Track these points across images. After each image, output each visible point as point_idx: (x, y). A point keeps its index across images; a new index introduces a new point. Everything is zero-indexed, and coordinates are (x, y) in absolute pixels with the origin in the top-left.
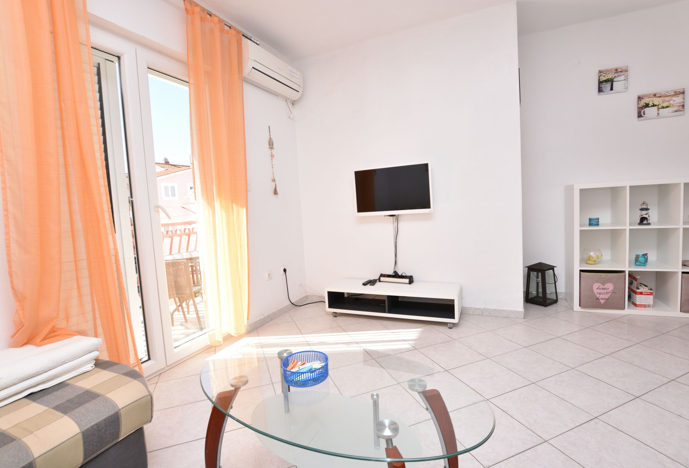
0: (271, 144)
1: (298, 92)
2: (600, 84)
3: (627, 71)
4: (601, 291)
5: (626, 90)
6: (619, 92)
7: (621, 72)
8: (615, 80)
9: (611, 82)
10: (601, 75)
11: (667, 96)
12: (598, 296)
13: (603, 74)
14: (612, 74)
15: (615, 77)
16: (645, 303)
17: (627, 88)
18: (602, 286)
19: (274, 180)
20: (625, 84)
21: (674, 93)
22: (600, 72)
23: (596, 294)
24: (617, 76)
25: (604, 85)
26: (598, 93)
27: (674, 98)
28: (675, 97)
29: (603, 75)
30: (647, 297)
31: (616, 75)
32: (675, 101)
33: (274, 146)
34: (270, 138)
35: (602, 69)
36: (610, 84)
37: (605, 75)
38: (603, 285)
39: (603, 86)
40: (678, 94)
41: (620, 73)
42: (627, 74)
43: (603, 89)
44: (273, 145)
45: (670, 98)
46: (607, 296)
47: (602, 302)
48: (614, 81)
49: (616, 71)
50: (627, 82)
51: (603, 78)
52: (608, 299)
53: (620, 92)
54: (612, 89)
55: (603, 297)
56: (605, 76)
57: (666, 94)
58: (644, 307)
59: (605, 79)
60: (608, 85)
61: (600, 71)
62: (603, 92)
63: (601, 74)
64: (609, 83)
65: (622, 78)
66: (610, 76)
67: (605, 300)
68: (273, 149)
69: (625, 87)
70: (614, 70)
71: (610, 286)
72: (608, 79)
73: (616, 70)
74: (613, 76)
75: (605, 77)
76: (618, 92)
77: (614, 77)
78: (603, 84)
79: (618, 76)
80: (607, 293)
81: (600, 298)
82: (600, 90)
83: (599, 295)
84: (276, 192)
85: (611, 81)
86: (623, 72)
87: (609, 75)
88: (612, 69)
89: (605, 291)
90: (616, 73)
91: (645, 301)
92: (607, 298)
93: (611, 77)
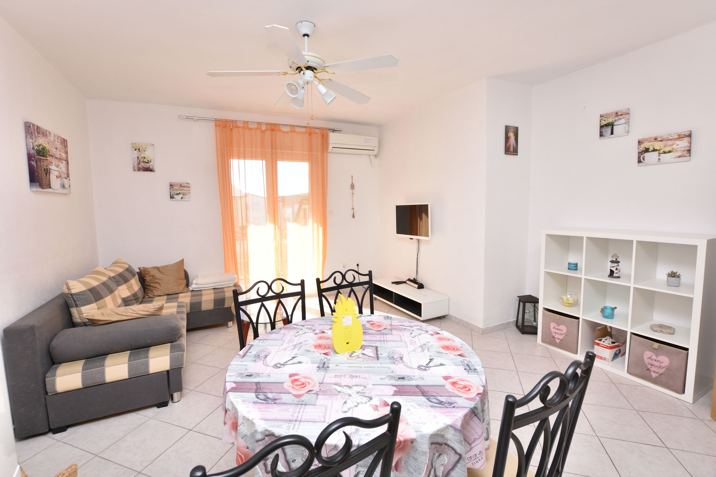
0: (352, 187)
1: (374, 150)
2: (601, 129)
3: (629, 114)
4: (557, 331)
5: (627, 134)
6: (619, 136)
7: (621, 115)
8: (615, 123)
9: (611, 127)
10: (601, 120)
11: (670, 140)
12: (554, 334)
13: (604, 118)
14: (613, 117)
15: (615, 121)
16: (601, 355)
17: (628, 132)
18: (557, 327)
19: (353, 209)
20: (626, 127)
21: (678, 136)
22: (601, 116)
23: (553, 332)
24: (617, 119)
25: (605, 129)
26: (600, 137)
27: (677, 142)
28: (679, 141)
29: (604, 119)
30: (603, 349)
31: (617, 118)
32: (678, 145)
33: (354, 188)
34: (352, 183)
35: (602, 113)
36: (610, 128)
37: (605, 119)
38: (558, 326)
39: (603, 130)
40: (682, 138)
41: (620, 116)
42: (627, 117)
43: (604, 133)
44: (354, 187)
45: (673, 141)
46: (561, 337)
47: (558, 341)
48: (614, 124)
49: (616, 115)
50: (629, 125)
51: (604, 123)
53: (620, 136)
54: (612, 133)
55: (559, 337)
56: (605, 120)
57: (669, 138)
58: (600, 359)
59: (606, 123)
60: (609, 129)
61: (601, 115)
62: (604, 136)
63: (602, 118)
64: (609, 127)
65: (623, 121)
66: (610, 120)
68: (354, 189)
69: (626, 131)
70: (614, 114)
71: (564, 329)
72: (609, 123)
73: (617, 113)
74: (614, 120)
75: (605, 122)
76: (618, 136)
77: (614, 121)
78: (604, 128)
79: (618, 120)
80: (561, 334)
81: (555, 337)
82: (601, 135)
83: (555, 334)
84: (353, 217)
85: (611, 125)
86: (624, 115)
87: (609, 119)
88: (612, 113)
89: (559, 332)
90: (616, 116)
91: (601, 353)
92: (561, 339)
93: (611, 121)
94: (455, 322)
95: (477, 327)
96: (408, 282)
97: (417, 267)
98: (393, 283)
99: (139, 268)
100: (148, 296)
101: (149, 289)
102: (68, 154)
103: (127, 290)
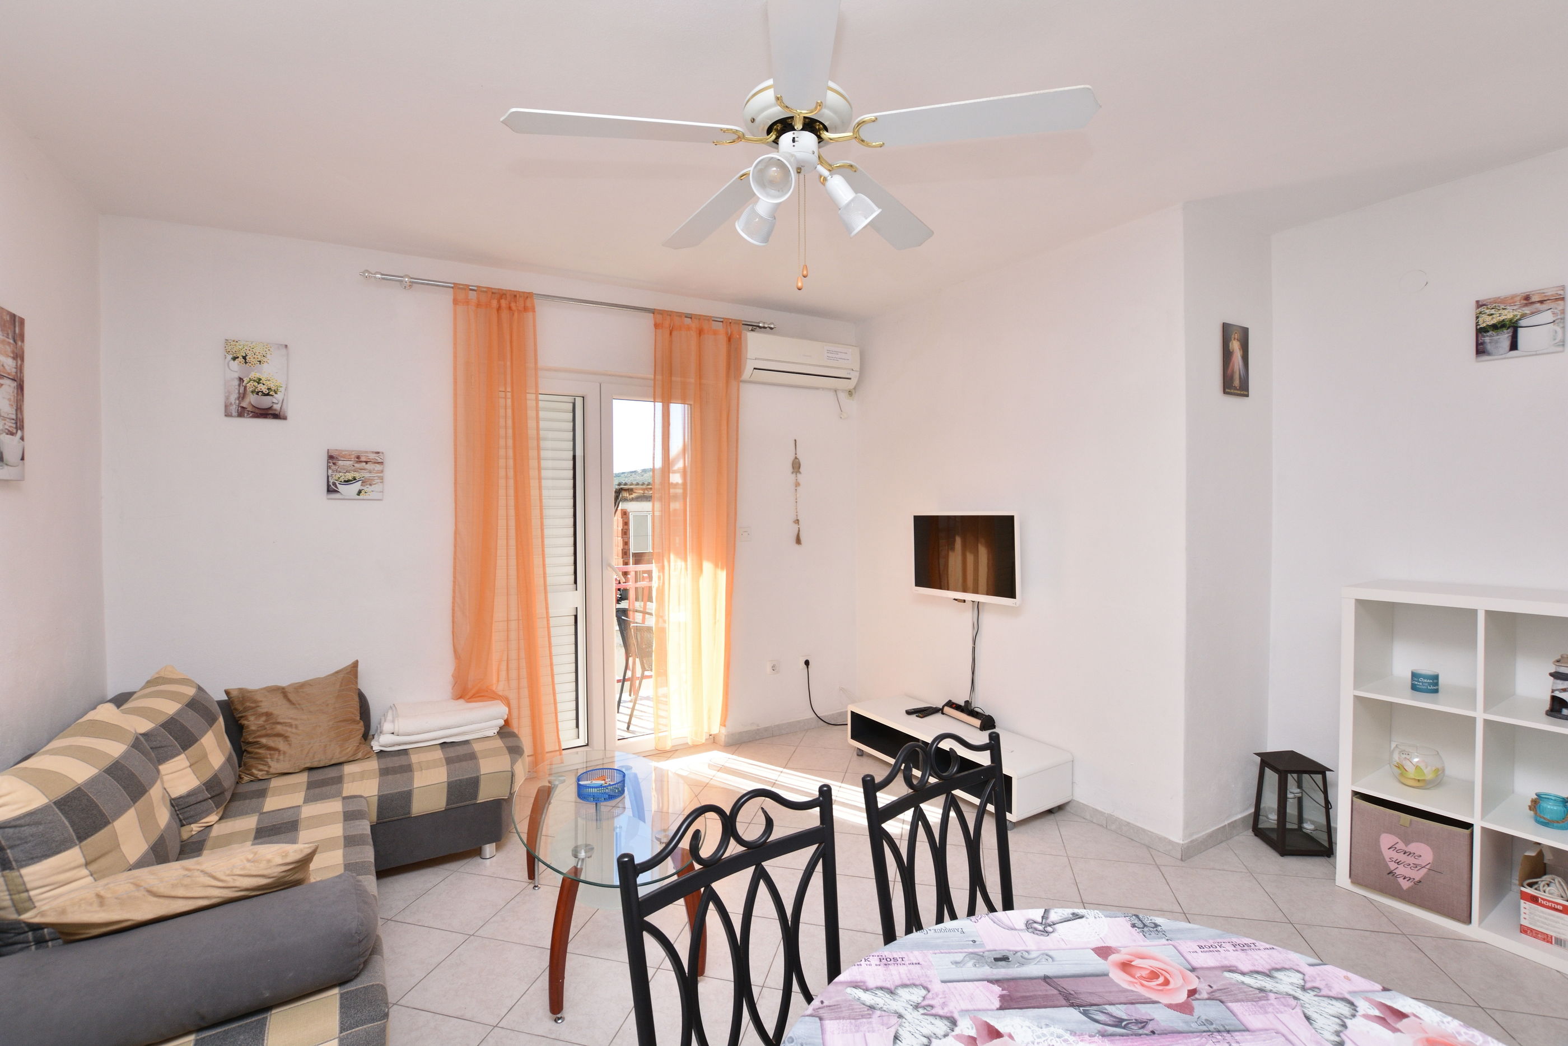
0: (796, 466)
1: (850, 379)
2: (1480, 335)
3: (1563, 299)
4: (1401, 857)
5: (1560, 349)
6: (1536, 355)
7: (1541, 302)
8: (1522, 323)
9: (1511, 330)
10: (1480, 313)
12: (1392, 866)
13: (1488, 309)
14: (1515, 308)
15: (1523, 316)
16: (1547, 929)
17: (1562, 344)
18: (1401, 845)
19: (797, 521)
20: (1556, 332)
22: (1479, 305)
23: (1388, 859)
24: (1528, 312)
25: (1491, 336)
26: (1477, 357)
29: (1488, 311)
30: (1552, 915)
31: (1527, 310)
33: (801, 470)
34: (796, 458)
35: (1481, 297)
36: (1508, 333)
37: (1493, 311)
38: (1406, 846)
39: (1487, 339)
41: (1538, 305)
42: (1561, 308)
43: (1489, 347)
44: (799, 467)
46: (1418, 875)
47: (1405, 885)
48: (1519, 325)
49: (1525, 302)
50: (1564, 327)
51: (1487, 321)
52: (1420, 882)
53: (1538, 352)
54: (1514, 346)
55: (1407, 874)
56: (1492, 314)
58: (1544, 940)
59: (1494, 321)
60: (1504, 338)
61: (1477, 302)
62: (1489, 354)
63: (1481, 309)
64: (1505, 331)
65: (1547, 316)
66: (1508, 315)
67: (1413, 883)
68: (800, 473)
69: (1557, 341)
70: (1518, 298)
71: (1425, 853)
72: (1503, 320)
73: (1527, 298)
74: (1518, 313)
75: (1493, 318)
76: (1534, 353)
77: (1519, 317)
78: (1488, 334)
79: (1533, 313)
80: (1416, 865)
81: (1398, 872)
82: (1481, 350)
83: (1396, 865)
84: (798, 541)
85: (1513, 327)
86: (1548, 301)
87: (1505, 312)
88: (1513, 297)
89: (1411, 860)
90: (1526, 305)
91: (1543, 922)
92: (1417, 879)
93: (1510, 316)
94: (1092, 822)
95: (1162, 839)
96: (947, 709)
97: (973, 673)
98: (909, 713)
99: (227, 692)
100: (252, 775)
101: (257, 753)
102: (22, 360)
103: (189, 770)
